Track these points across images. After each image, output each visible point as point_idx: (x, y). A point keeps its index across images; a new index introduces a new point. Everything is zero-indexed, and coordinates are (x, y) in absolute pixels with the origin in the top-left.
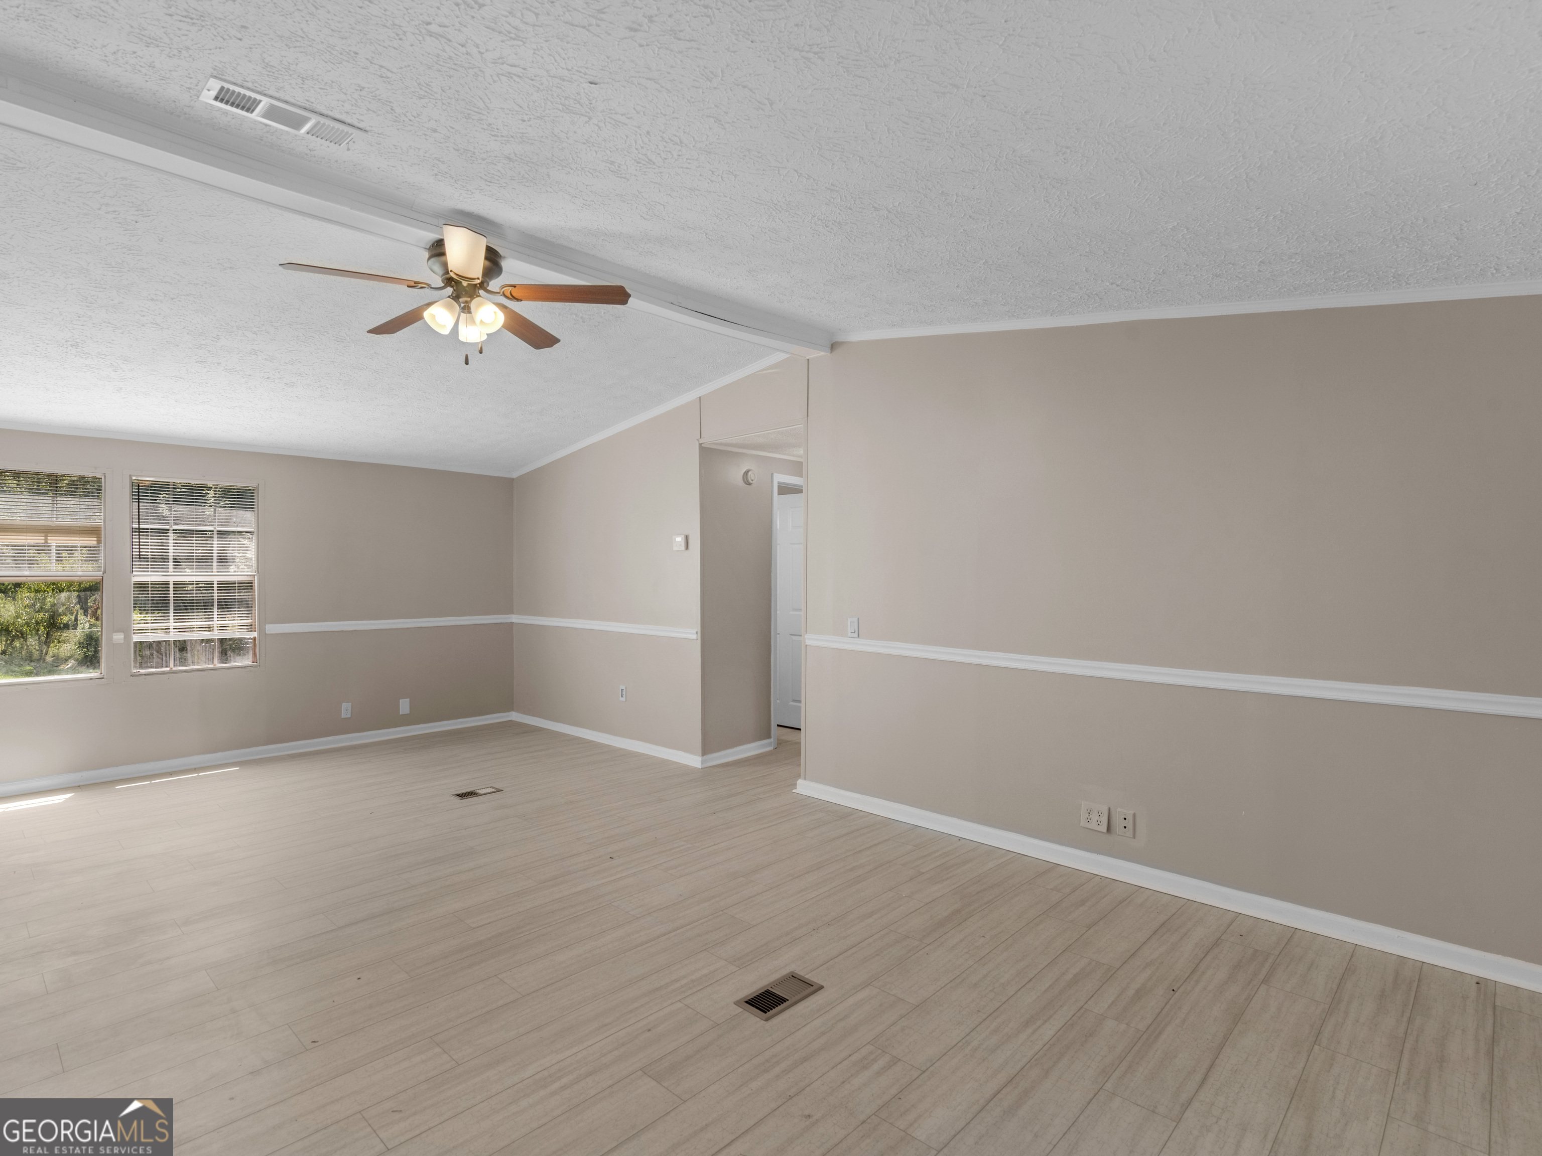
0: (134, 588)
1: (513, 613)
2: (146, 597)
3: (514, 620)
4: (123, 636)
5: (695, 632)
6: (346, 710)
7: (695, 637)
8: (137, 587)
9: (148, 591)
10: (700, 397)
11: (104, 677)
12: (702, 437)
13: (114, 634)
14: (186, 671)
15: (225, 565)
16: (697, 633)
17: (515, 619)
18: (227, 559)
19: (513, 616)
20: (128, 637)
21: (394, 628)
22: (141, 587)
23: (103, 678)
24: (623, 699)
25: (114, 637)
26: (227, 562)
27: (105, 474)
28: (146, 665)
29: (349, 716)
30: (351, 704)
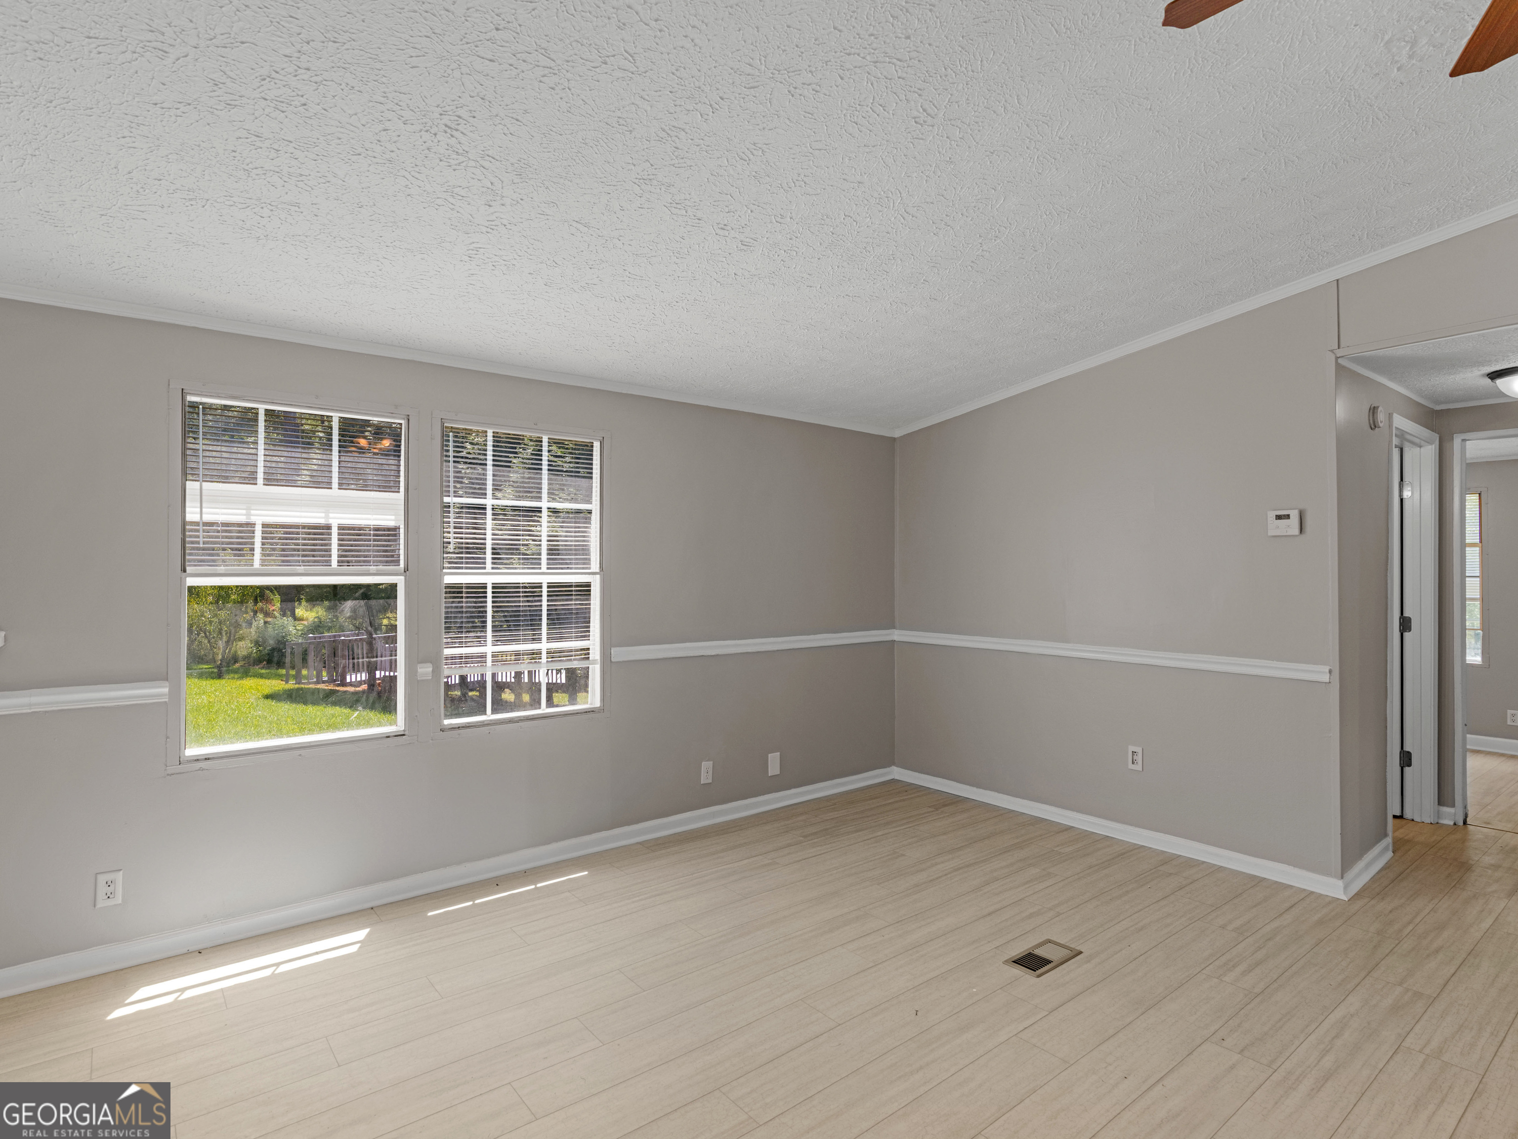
0: (446, 593)
1: (894, 627)
2: (457, 607)
3: (896, 638)
4: (431, 669)
5: (1328, 671)
6: (706, 772)
7: (1326, 678)
8: (450, 592)
9: (462, 597)
10: (1338, 280)
11: (406, 733)
12: (1342, 345)
13: (419, 666)
14: (511, 721)
15: (555, 559)
16: (1330, 672)
17: (897, 635)
18: (558, 550)
19: (896, 632)
20: (437, 671)
21: (763, 650)
22: (454, 592)
23: (404, 735)
24: (1138, 767)
25: (419, 670)
26: (558, 554)
27: (408, 416)
28: (456, 712)
29: (710, 781)
30: (711, 762)
